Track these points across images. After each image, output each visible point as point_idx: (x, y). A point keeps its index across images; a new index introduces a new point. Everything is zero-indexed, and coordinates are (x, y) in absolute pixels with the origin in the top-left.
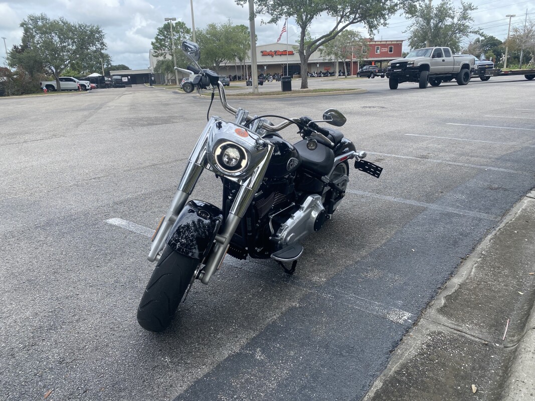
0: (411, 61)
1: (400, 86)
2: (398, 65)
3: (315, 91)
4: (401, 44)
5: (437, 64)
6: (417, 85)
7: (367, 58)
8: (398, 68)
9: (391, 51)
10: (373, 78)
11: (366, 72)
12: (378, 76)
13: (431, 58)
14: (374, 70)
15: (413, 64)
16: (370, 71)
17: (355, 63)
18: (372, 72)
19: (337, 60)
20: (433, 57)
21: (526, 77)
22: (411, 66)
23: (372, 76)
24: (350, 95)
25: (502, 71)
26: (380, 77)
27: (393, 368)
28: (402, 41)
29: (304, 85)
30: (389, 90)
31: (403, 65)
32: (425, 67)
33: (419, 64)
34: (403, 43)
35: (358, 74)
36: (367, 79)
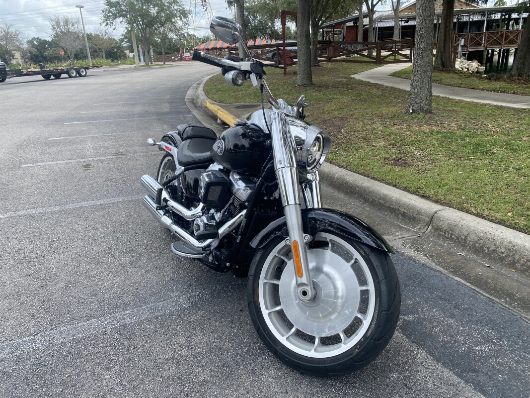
21: (43, 76)
25: (23, 72)
27: (440, 269)
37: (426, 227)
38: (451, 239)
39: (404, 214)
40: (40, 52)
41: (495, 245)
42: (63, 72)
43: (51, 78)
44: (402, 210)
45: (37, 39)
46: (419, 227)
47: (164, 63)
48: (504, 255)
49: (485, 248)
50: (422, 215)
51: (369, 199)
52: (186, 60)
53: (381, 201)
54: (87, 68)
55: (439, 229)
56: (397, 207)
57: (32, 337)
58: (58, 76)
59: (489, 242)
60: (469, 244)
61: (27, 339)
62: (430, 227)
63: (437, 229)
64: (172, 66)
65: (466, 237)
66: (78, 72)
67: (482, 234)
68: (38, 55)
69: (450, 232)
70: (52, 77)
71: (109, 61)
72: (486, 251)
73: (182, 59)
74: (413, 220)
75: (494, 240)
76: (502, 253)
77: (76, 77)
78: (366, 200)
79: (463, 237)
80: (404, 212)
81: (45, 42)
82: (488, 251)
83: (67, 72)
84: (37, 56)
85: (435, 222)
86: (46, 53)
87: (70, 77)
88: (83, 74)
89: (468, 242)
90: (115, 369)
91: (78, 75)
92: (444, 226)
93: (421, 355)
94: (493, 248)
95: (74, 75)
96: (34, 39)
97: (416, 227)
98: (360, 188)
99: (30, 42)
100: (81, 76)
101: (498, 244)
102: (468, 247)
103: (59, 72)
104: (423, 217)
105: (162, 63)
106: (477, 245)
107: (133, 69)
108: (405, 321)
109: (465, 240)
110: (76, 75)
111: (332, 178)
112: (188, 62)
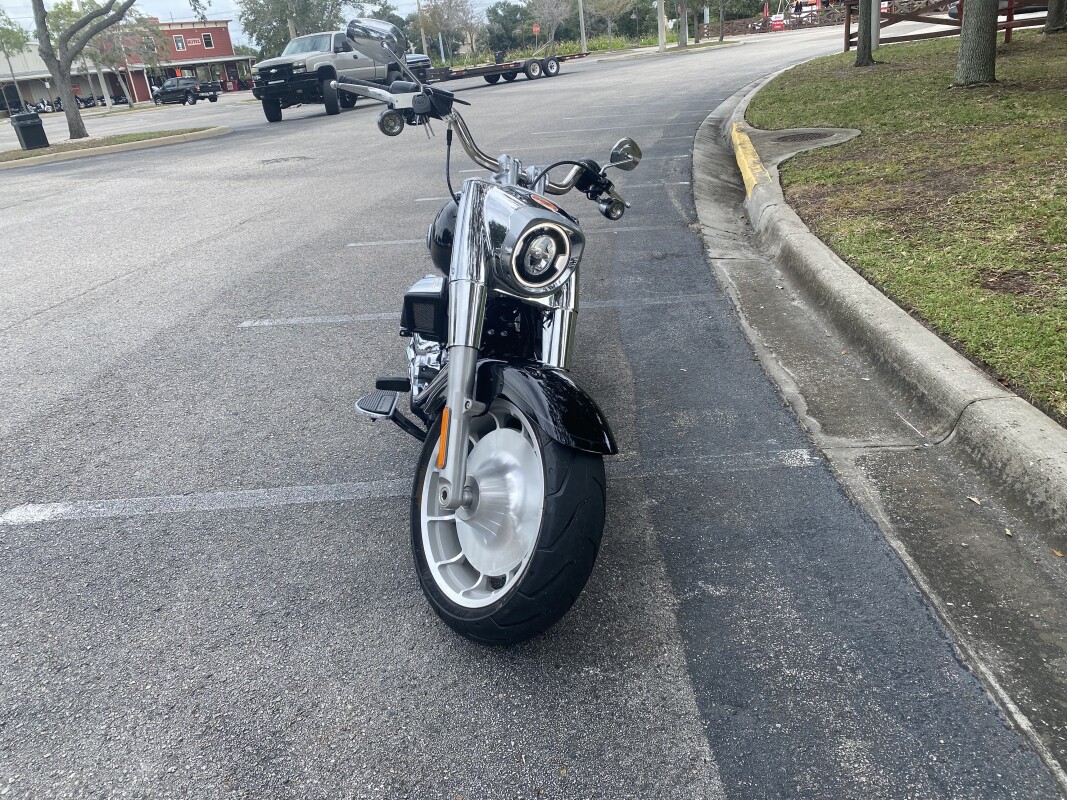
0: (298, 62)
1: (286, 113)
2: (273, 71)
3: (109, 141)
4: (226, 28)
5: (345, 64)
6: (321, 108)
7: (167, 61)
8: (276, 77)
9: (208, 44)
10: (194, 103)
11: (173, 92)
12: (203, 98)
13: (332, 53)
14: (190, 86)
15: (305, 66)
16: (182, 90)
17: (138, 74)
18: (188, 92)
19: (99, 70)
20: (337, 51)
21: (487, 79)
22: (301, 70)
23: (190, 99)
24: (204, 142)
25: (452, 72)
26: (207, 100)
27: (883, 519)
28: (227, 22)
29: (77, 130)
30: (265, 124)
31: (286, 69)
32: (327, 72)
33: (315, 67)
34: (230, 26)
35: (156, 97)
36: (179, 107)
37: (947, 433)
38: (978, 465)
39: (921, 399)
40: (507, 31)
41: (1046, 492)
42: (518, 69)
43: (499, 81)
44: (921, 389)
45: (504, 4)
46: (935, 429)
47: (721, 39)
48: (1056, 516)
49: (1028, 496)
50: (948, 405)
51: (879, 359)
52: (776, 30)
53: (895, 365)
54: (562, 59)
55: (967, 439)
56: (915, 381)
57: (181, 496)
58: (510, 78)
59: (1039, 482)
60: (1005, 482)
61: (174, 497)
62: (954, 433)
63: (963, 439)
64: (733, 45)
65: (1005, 465)
66: (544, 67)
67: (1031, 464)
68: (502, 35)
69: (982, 449)
70: (502, 79)
71: (622, 39)
72: (1029, 503)
73: (766, 28)
74: (933, 414)
75: (1048, 479)
76: (1054, 511)
77: (539, 77)
78: (875, 359)
79: (1000, 465)
80: (923, 394)
81: (516, 9)
82: (1032, 502)
83: (525, 70)
84: (500, 38)
85: (964, 423)
86: (518, 31)
87: (530, 78)
88: (553, 71)
89: (1004, 477)
90: (236, 559)
91: (543, 74)
92: (976, 437)
93: (673, 654)
94: (1042, 498)
95: (536, 74)
96: (497, 5)
97: (931, 428)
98: (873, 331)
99: (492, 12)
100: (548, 75)
101: (1051, 491)
102: (1001, 488)
103: (510, 69)
104: (948, 409)
105: (717, 39)
106: (1018, 486)
107: (653, 56)
108: (704, 593)
109: (1001, 471)
110: (540, 73)
111: (840, 305)
112: (778, 34)
